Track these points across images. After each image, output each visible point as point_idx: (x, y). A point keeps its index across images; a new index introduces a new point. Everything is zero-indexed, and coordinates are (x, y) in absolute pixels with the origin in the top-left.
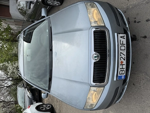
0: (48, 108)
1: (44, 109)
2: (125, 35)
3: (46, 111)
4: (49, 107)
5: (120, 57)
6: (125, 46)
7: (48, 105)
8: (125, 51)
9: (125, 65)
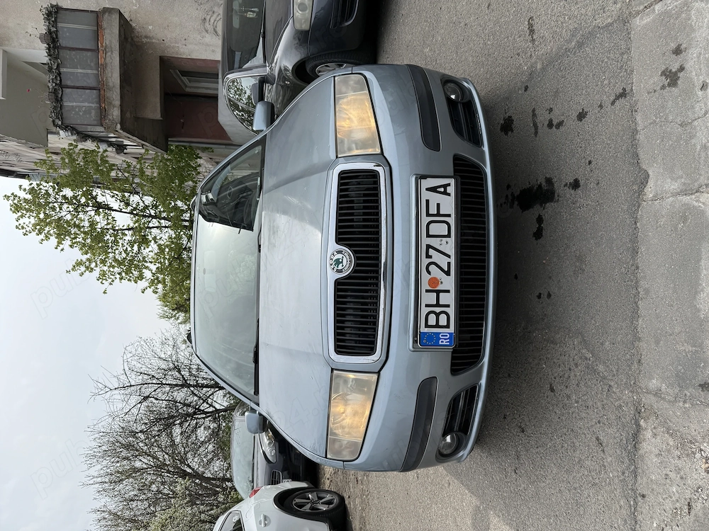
0: (324, 508)
1: (307, 508)
2: (452, 181)
3: (314, 515)
4: (329, 503)
5: (425, 261)
6: (452, 221)
7: (328, 497)
8: (452, 240)
9: (452, 295)
